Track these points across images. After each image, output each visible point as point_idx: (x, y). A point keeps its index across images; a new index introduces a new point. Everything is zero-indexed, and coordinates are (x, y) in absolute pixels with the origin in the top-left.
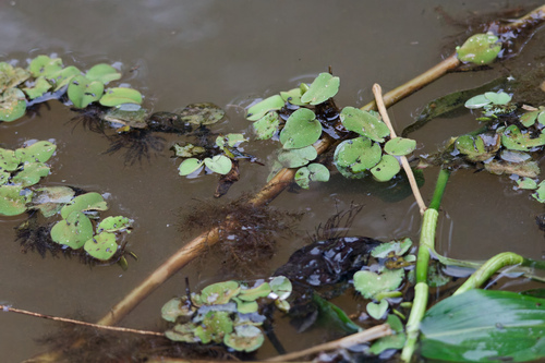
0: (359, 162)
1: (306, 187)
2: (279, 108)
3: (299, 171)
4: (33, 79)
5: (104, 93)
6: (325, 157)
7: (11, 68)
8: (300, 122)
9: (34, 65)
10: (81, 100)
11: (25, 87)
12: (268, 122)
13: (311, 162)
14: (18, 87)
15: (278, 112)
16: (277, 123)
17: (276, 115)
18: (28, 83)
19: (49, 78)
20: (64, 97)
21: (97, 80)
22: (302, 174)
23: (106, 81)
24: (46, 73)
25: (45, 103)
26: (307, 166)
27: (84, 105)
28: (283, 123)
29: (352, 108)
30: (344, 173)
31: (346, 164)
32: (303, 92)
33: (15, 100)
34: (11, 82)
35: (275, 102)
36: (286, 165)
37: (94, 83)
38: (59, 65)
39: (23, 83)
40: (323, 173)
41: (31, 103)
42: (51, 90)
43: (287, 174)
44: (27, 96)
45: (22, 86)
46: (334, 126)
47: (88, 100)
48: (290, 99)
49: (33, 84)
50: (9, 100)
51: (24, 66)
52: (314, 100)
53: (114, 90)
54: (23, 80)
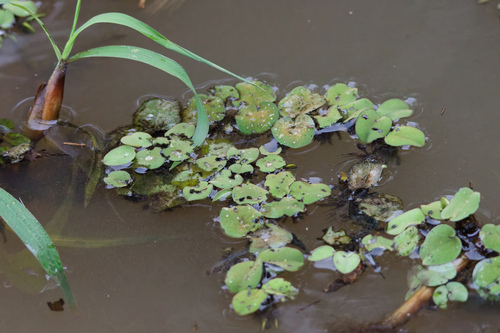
0: (497, 282)
1: (444, 306)
2: (420, 223)
3: (437, 290)
4: (327, 106)
5: (392, 130)
6: (464, 275)
7: (309, 92)
8: (440, 239)
9: (331, 91)
10: (367, 135)
11: (318, 114)
12: (408, 237)
13: (450, 281)
14: (310, 114)
15: (419, 227)
16: (417, 238)
17: (416, 230)
18: (321, 111)
19: (342, 108)
20: (352, 130)
21: (387, 116)
22: (440, 293)
23: (396, 118)
24: (340, 102)
25: (337, 132)
26: (445, 284)
27: (370, 140)
28: (422, 239)
29: (492, 226)
30: (482, 294)
31: (484, 284)
32: (444, 207)
33: (305, 127)
34: (305, 108)
35: (415, 216)
36: (424, 283)
37: (383, 118)
38: (354, 95)
39: (315, 110)
40: (460, 293)
41: (320, 132)
42: (340, 121)
43: (425, 293)
44: (317, 124)
45: (314, 114)
46: (474, 242)
47: (374, 136)
48: (431, 212)
49: (325, 112)
50: (299, 127)
51: (322, 92)
52: (454, 216)
53: (402, 128)
54: (316, 107)
